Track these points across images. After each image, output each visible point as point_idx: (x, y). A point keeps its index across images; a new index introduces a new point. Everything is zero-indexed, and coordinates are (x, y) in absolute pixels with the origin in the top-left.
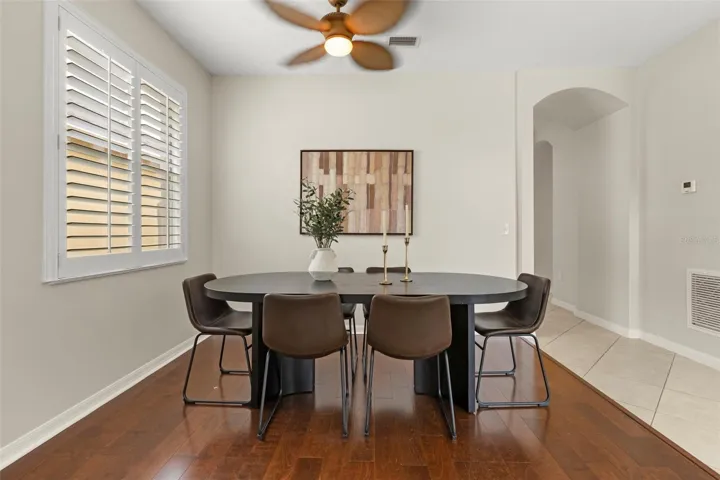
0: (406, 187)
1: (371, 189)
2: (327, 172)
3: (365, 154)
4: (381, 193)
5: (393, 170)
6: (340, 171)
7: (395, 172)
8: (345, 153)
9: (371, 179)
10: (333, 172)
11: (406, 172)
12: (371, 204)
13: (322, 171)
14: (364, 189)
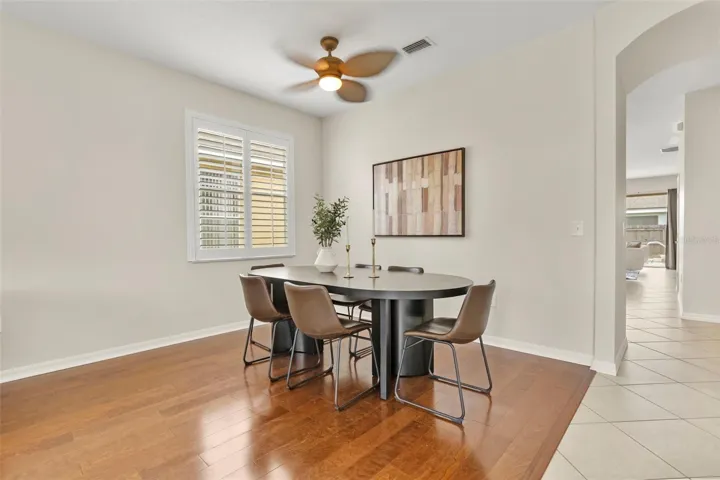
0: (456, 187)
1: (425, 192)
2: (391, 181)
3: (420, 159)
4: (434, 196)
5: (444, 171)
6: (400, 179)
7: (446, 174)
8: (404, 162)
9: (425, 183)
10: (395, 179)
11: (456, 172)
12: (425, 208)
13: (387, 180)
14: (420, 193)
